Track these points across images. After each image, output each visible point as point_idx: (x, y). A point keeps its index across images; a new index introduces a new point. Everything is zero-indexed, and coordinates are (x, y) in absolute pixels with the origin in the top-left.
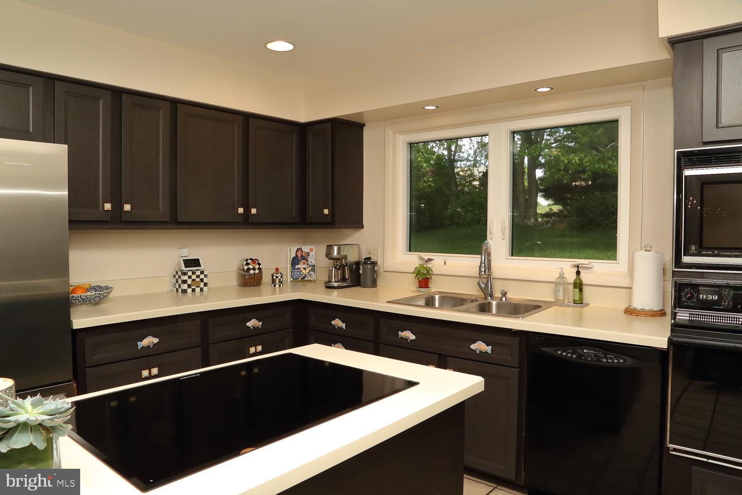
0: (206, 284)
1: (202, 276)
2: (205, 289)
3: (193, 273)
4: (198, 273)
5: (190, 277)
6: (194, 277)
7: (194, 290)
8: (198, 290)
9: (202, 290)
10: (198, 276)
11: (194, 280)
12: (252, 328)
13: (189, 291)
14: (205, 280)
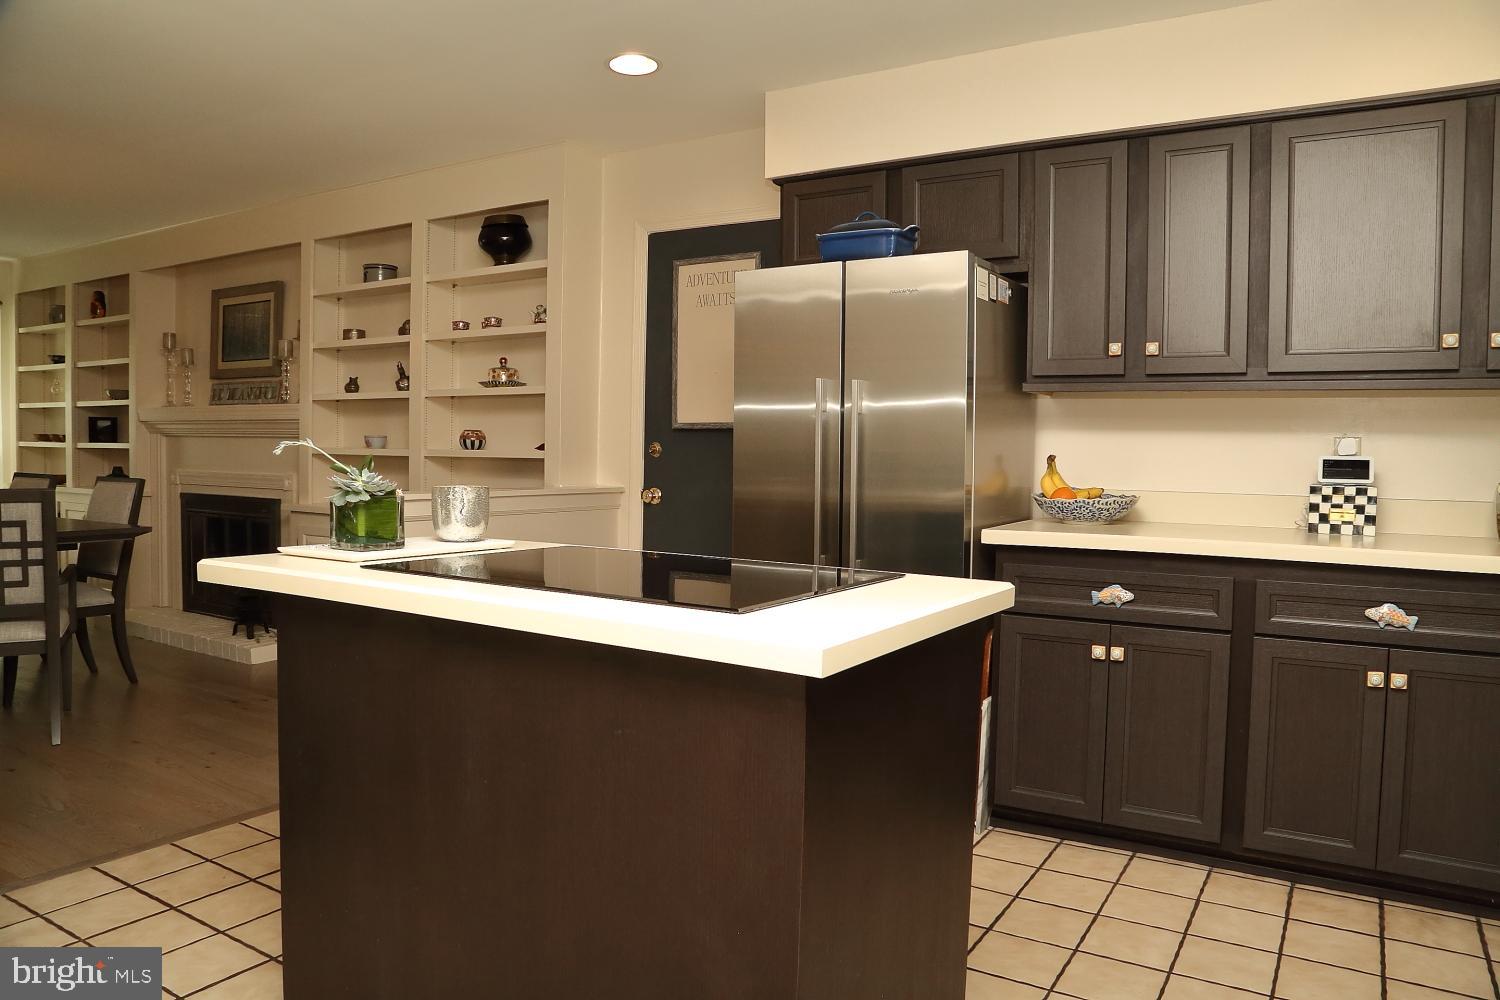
0: (1370, 520)
1: (1361, 500)
2: (1369, 530)
3: (1336, 491)
4: (1350, 491)
5: (1326, 499)
6: (1338, 499)
7: (1335, 529)
8: (1347, 530)
9: (1358, 531)
10: (1348, 499)
11: (1340, 506)
12: (1382, 624)
13: (1324, 529)
14: (1371, 510)
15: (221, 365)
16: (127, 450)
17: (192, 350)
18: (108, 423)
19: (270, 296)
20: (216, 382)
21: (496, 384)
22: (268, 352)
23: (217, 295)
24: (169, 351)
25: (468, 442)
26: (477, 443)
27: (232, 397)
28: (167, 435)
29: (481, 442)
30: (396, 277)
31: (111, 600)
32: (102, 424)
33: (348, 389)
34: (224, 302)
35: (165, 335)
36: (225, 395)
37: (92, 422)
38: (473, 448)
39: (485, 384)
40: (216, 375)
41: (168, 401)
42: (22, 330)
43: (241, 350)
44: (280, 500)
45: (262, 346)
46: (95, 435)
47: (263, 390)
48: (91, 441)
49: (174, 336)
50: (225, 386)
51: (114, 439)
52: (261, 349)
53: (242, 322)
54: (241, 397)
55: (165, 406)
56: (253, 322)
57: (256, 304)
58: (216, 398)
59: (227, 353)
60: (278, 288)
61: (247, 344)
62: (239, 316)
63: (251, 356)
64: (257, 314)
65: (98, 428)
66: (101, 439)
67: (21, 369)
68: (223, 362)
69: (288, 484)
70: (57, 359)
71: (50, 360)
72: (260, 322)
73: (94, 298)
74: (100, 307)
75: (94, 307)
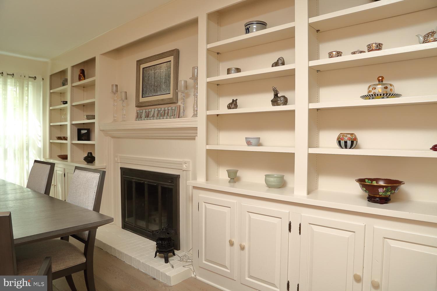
15: (142, 100)
16: (94, 145)
17: (126, 92)
18: (86, 131)
19: (171, 58)
20: (138, 109)
21: (374, 96)
22: (170, 90)
23: (139, 62)
24: (115, 94)
25: (343, 143)
26: (349, 143)
27: (147, 116)
28: (113, 137)
29: (352, 142)
30: (265, 28)
31: (83, 260)
32: (83, 132)
33: (229, 107)
34: (143, 66)
35: (112, 85)
36: (144, 115)
37: (79, 131)
38: (346, 147)
39: (365, 97)
40: (139, 105)
41: (114, 120)
42: (51, 91)
43: (153, 91)
44: (179, 175)
45: (166, 87)
46: (80, 137)
47: (166, 112)
48: (78, 140)
49: (117, 86)
50: (144, 111)
51: (89, 139)
52: (165, 88)
53: (153, 75)
54: (153, 116)
55: (113, 122)
56: (160, 74)
57: (162, 64)
58: (139, 117)
59: (145, 92)
60: (176, 53)
61: (156, 87)
62: (152, 72)
63: (159, 93)
64: (163, 69)
65: (81, 134)
66: (83, 139)
67: (51, 108)
68: (142, 97)
69: (186, 166)
70: (65, 102)
71: (62, 103)
72: (164, 74)
73: (80, 72)
74: (83, 76)
75: (80, 76)
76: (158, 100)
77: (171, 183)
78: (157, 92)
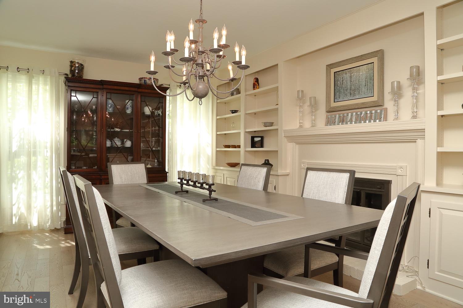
15: (333, 105)
16: (277, 151)
17: (315, 97)
18: (260, 139)
19: (375, 60)
20: (329, 114)
22: (373, 93)
23: (330, 67)
24: (301, 100)
27: (342, 121)
28: (300, 143)
32: (256, 139)
34: (333, 71)
35: (298, 91)
36: (337, 120)
37: (253, 138)
40: (330, 111)
41: (300, 126)
42: (218, 101)
43: (349, 94)
44: (391, 181)
45: (367, 89)
46: (253, 145)
47: (369, 115)
48: (252, 147)
49: (302, 91)
50: (337, 115)
51: (262, 146)
52: (366, 91)
53: (349, 79)
54: (351, 121)
55: (298, 128)
56: (358, 77)
57: (362, 66)
58: (330, 122)
59: (337, 96)
60: (380, 54)
61: (353, 90)
62: (347, 76)
63: (358, 97)
64: (363, 72)
65: (255, 141)
66: (256, 146)
67: (218, 117)
68: (334, 102)
69: (401, 171)
70: (234, 111)
71: (230, 112)
72: (364, 77)
73: (254, 81)
74: (257, 85)
75: (254, 85)
76: (357, 104)
77: (379, 188)
78: (354, 95)
